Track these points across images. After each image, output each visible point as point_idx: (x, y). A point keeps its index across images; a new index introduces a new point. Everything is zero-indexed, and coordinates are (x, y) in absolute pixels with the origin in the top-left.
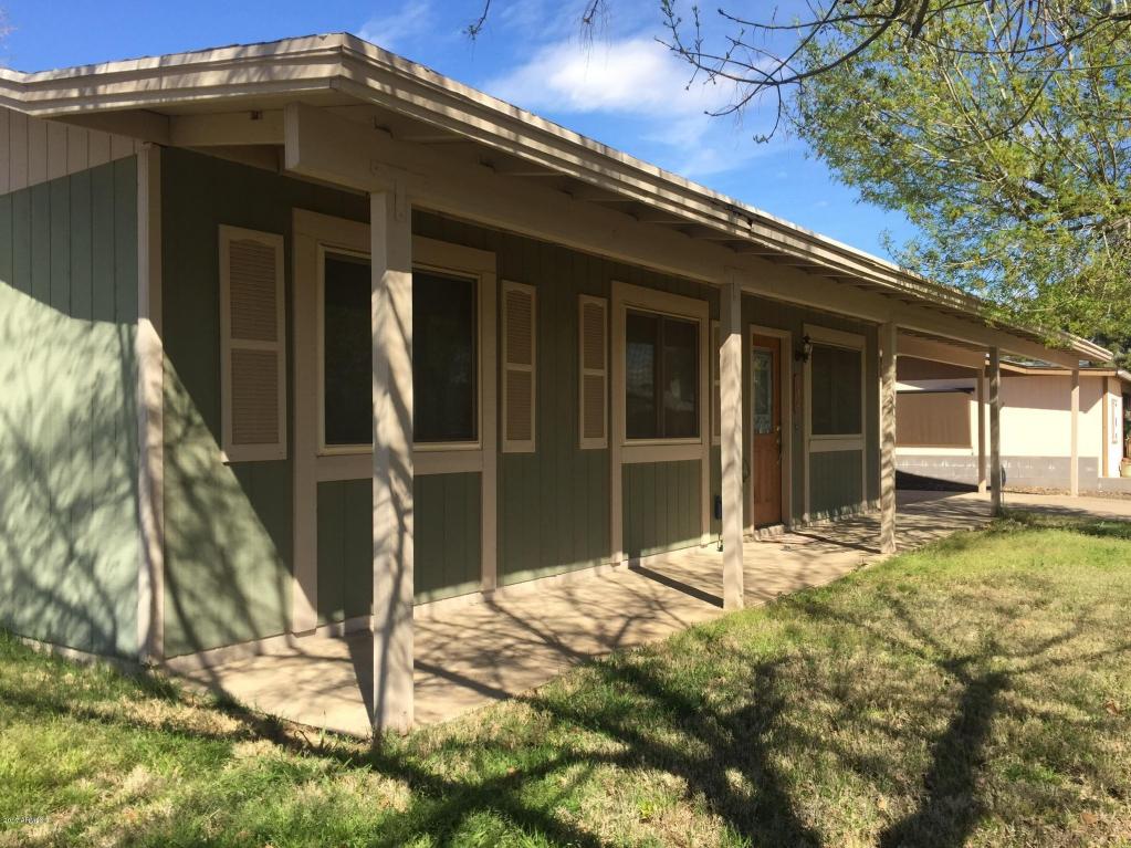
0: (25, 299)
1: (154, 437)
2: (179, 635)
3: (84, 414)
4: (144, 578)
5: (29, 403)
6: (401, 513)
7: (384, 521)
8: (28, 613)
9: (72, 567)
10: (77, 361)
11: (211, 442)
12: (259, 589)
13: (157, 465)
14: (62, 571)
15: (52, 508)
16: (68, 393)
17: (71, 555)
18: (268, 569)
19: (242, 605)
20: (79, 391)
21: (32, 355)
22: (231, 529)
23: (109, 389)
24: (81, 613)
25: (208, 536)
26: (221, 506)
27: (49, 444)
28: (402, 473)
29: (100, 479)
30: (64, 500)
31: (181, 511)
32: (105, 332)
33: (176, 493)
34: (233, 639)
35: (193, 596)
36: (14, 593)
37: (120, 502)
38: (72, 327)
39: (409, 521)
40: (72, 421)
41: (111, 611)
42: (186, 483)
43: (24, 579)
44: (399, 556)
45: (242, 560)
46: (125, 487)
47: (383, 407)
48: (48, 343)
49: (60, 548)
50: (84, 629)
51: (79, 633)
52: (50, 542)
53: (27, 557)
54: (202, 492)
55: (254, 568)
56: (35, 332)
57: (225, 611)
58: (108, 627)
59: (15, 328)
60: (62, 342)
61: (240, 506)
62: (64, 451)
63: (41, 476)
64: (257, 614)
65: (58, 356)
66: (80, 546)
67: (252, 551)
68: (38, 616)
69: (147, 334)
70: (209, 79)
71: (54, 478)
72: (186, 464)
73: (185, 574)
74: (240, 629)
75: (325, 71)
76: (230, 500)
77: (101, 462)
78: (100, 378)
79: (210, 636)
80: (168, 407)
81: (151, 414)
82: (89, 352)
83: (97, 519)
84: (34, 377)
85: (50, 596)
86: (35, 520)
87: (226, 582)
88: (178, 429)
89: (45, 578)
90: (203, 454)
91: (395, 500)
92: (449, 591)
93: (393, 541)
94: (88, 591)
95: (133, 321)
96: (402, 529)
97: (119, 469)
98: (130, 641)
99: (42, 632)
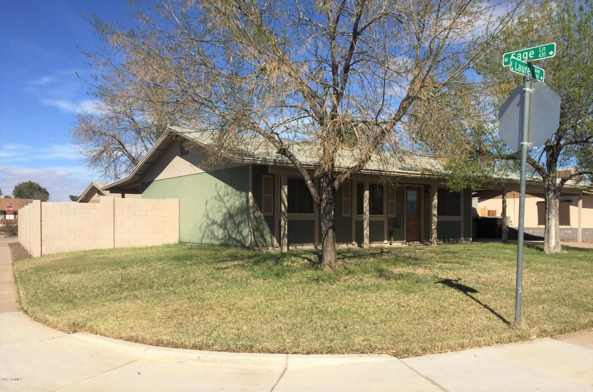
0: (230, 187)
1: (251, 211)
2: (255, 243)
3: (240, 207)
4: (250, 234)
5: (231, 206)
6: (285, 221)
7: (283, 222)
8: (231, 242)
9: (238, 234)
10: (239, 198)
11: (260, 212)
12: (268, 238)
13: (252, 216)
14: (237, 234)
15: (235, 224)
16: (237, 204)
17: (238, 231)
18: (269, 235)
19: (265, 240)
20: (239, 204)
21: (232, 197)
22: (263, 227)
23: (244, 203)
24: (240, 241)
25: (259, 228)
26: (262, 223)
27: (234, 214)
28: (285, 216)
29: (243, 218)
30: (237, 222)
31: (255, 223)
32: (244, 194)
33: (254, 220)
34: (263, 246)
35: (257, 238)
36: (228, 239)
37: (246, 222)
38: (238, 193)
39: (286, 223)
40: (238, 208)
41: (245, 240)
42: (256, 218)
43: (230, 236)
44: (285, 227)
45: (265, 232)
46: (247, 219)
47: (283, 206)
48: (235, 195)
49: (236, 230)
50: (240, 244)
51: (239, 245)
52: (235, 230)
53: (230, 233)
54: (258, 220)
55: (267, 234)
56: (232, 193)
57: (262, 241)
58: (244, 243)
59: (228, 192)
60: (237, 195)
61: (264, 223)
62: (237, 214)
63: (233, 218)
64: (267, 242)
65: (236, 198)
66: (240, 230)
67: (267, 231)
68: (232, 243)
69: (250, 194)
70: (259, 162)
71: (235, 219)
72: (256, 215)
73: (256, 234)
74: (265, 244)
75: (272, 164)
76: (263, 222)
77: (243, 216)
78: (243, 201)
79: (260, 245)
80: (254, 206)
81: (251, 207)
82: (241, 197)
83: (242, 225)
84: (232, 201)
85: (235, 239)
86: (232, 226)
87: (262, 236)
88: (255, 209)
89: (234, 236)
90: (259, 214)
91: (284, 219)
92: (306, 244)
93: (284, 225)
94: (241, 237)
95: (248, 192)
96: (285, 224)
97: (246, 216)
98: (247, 245)
99: (233, 245)
